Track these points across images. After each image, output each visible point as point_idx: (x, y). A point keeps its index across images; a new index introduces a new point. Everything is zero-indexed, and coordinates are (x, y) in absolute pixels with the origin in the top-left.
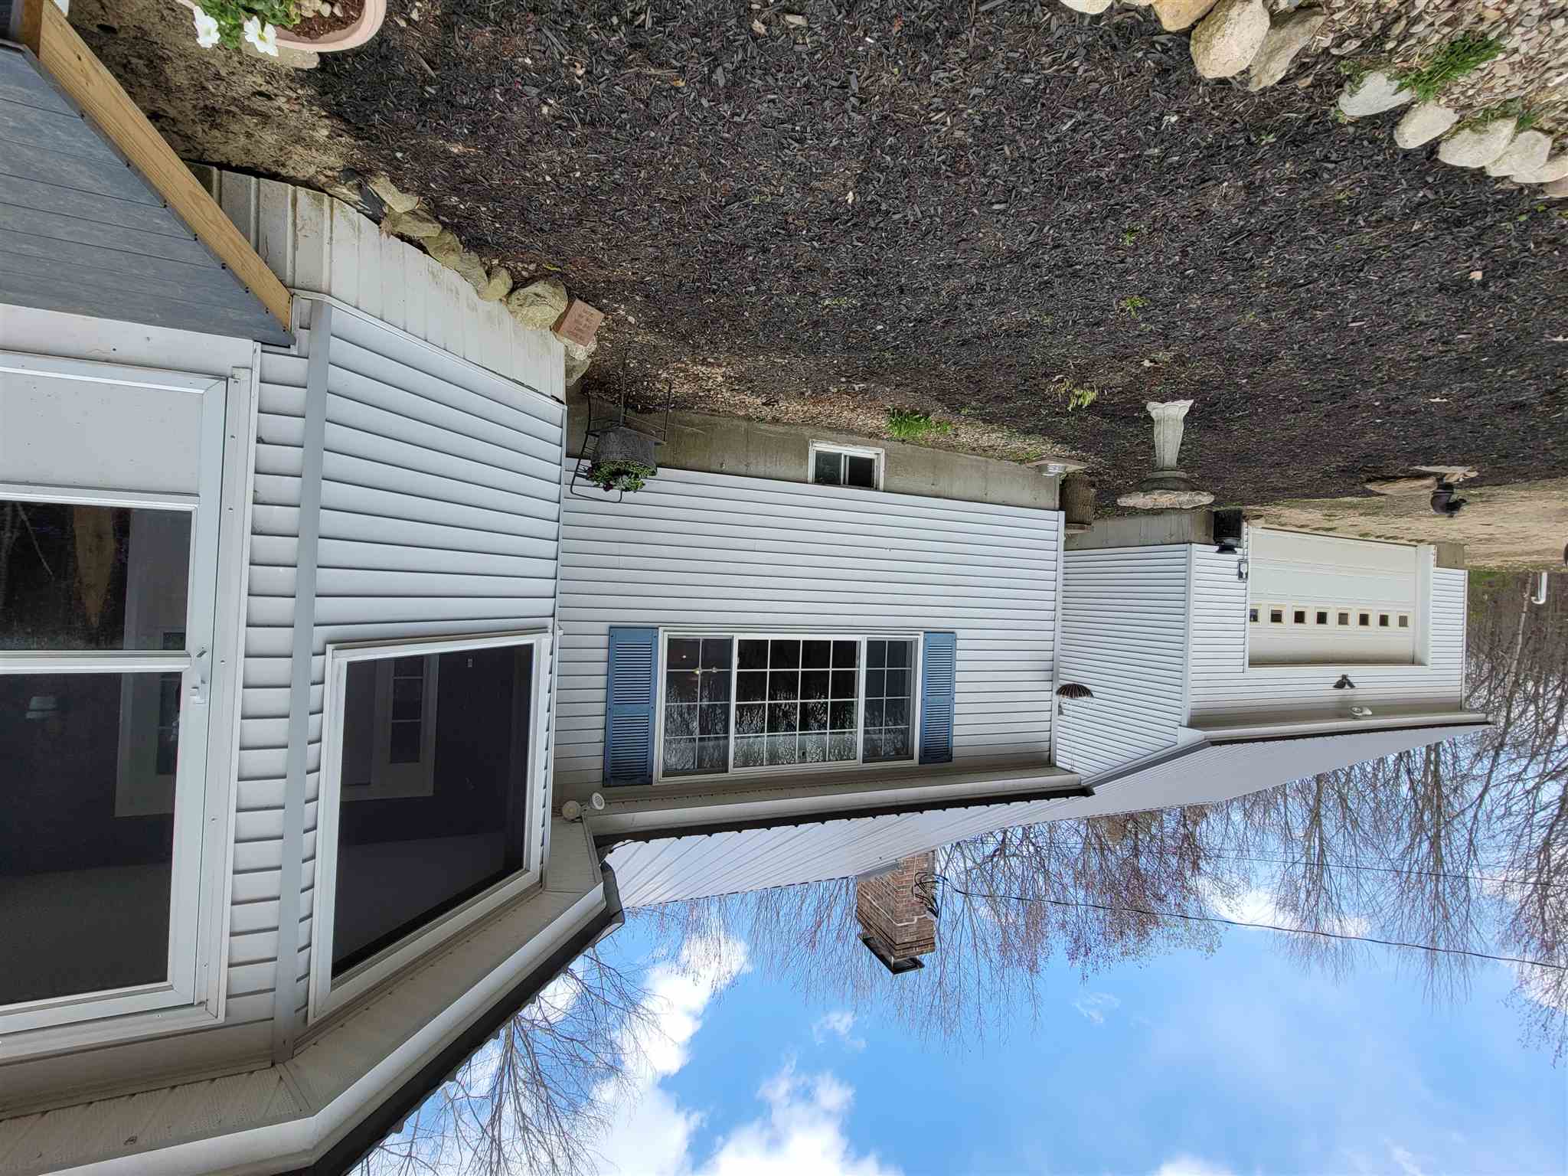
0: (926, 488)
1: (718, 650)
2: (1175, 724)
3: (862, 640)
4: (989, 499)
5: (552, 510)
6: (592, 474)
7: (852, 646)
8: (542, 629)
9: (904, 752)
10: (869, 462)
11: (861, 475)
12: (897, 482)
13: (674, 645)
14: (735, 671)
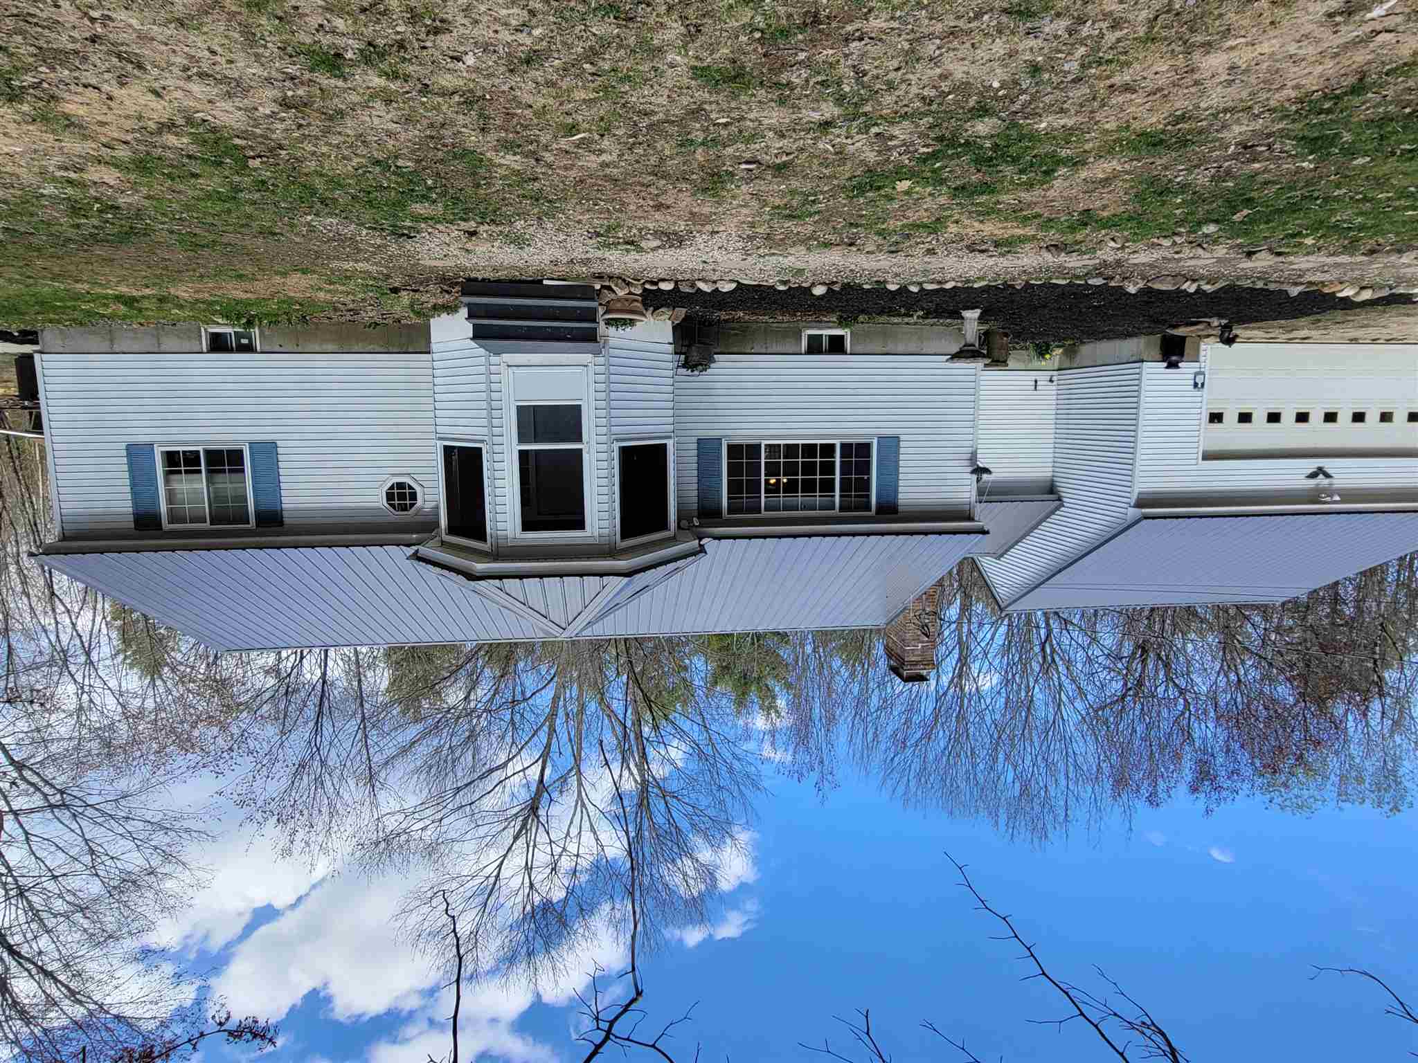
0: (879, 349)
1: (754, 449)
2: (1126, 506)
3: (837, 443)
4: (923, 352)
5: (670, 381)
6: (686, 365)
7: (832, 446)
8: (670, 437)
9: (867, 507)
10: (842, 338)
11: (837, 346)
12: (859, 348)
13: (731, 448)
14: (763, 461)
